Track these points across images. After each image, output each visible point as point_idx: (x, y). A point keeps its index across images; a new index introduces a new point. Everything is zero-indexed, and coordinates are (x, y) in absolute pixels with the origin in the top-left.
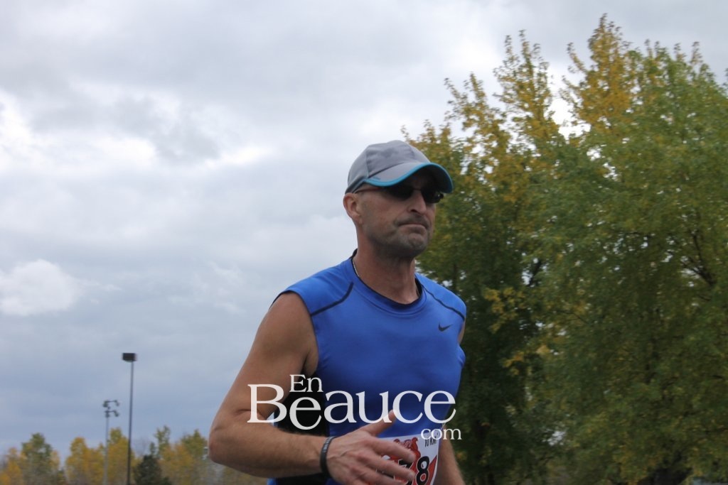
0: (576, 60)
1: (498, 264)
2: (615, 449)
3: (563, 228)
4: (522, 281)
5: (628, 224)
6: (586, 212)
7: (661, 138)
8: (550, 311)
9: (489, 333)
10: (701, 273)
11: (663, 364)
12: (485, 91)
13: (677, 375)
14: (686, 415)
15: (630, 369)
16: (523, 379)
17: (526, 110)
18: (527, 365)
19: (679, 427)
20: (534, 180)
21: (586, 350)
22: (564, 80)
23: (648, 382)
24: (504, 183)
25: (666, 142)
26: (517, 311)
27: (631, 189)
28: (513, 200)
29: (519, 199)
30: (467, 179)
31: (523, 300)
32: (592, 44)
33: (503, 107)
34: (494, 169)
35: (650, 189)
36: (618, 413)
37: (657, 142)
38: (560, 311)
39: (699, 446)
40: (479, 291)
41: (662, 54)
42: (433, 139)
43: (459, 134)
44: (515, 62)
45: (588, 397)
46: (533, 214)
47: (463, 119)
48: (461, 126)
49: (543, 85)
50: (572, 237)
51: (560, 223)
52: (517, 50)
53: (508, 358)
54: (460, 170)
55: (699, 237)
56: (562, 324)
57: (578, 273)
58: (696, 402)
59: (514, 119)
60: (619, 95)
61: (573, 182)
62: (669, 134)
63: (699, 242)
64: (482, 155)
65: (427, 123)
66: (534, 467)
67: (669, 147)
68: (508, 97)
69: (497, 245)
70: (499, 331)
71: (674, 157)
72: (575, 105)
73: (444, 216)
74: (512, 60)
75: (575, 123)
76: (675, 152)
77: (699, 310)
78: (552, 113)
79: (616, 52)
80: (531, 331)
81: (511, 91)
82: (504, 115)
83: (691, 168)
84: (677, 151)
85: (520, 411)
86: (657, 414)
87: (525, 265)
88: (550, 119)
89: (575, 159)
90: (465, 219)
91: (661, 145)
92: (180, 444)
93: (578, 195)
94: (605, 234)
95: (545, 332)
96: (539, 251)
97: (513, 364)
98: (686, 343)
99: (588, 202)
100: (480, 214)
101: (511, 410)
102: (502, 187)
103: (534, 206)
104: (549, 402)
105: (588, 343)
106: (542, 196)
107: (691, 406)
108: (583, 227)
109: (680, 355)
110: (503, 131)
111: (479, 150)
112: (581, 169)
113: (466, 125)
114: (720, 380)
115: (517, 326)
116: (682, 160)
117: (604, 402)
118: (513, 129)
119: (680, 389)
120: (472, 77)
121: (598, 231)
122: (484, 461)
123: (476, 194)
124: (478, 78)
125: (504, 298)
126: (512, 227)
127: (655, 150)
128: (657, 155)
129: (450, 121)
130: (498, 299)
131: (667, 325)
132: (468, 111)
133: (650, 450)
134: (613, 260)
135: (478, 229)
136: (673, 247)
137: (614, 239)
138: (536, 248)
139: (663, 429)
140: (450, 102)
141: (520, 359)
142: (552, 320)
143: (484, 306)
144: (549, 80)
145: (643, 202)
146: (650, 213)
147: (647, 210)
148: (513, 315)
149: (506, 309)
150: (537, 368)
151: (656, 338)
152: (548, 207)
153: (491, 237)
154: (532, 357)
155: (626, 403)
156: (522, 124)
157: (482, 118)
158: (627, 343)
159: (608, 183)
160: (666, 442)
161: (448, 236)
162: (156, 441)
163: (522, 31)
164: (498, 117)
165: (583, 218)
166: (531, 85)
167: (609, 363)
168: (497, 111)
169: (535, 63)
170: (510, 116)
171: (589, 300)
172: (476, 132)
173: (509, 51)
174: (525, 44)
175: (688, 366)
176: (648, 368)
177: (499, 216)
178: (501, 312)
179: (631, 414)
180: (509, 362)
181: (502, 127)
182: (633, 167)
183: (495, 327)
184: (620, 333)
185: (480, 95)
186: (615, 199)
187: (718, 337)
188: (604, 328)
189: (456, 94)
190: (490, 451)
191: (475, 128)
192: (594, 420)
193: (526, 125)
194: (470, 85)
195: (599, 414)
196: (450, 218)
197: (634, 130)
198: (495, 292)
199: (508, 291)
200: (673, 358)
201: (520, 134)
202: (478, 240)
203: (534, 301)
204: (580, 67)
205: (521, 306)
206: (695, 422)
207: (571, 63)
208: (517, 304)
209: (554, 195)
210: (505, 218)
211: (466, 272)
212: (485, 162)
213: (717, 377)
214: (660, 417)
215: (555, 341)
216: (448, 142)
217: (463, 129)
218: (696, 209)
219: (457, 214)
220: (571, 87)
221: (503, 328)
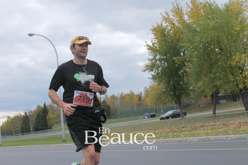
0: (188, 6)
1: (176, 52)
2: (205, 88)
3: (189, 42)
4: (181, 55)
5: (203, 40)
6: (194, 38)
7: (209, 21)
8: (188, 61)
9: (175, 67)
10: (220, 49)
11: (214, 70)
12: (169, 15)
13: (217, 72)
14: (219, 80)
15: (206, 71)
16: (183, 76)
17: (178, 18)
18: (184, 73)
19: (218, 83)
20: (182, 33)
21: (197, 68)
22: (186, 10)
23: (211, 74)
24: (175, 34)
25: (210, 22)
26: (181, 61)
27: (203, 33)
28: (178, 38)
29: (179, 37)
30: (167, 34)
31: (182, 59)
32: (191, 2)
33: (173, 18)
34: (173, 31)
35: (207, 32)
36: (205, 81)
37: (208, 22)
38: (190, 61)
39: (223, 86)
40: (172, 58)
41: (207, 2)
42: (159, 26)
43: (164, 24)
44: (175, 8)
45: (198, 78)
46: (182, 40)
47: (165, 21)
48: (165, 23)
49: (182, 12)
50: (192, 44)
51: (189, 41)
52: (175, 5)
53: (180, 72)
54: (166, 32)
55: (219, 41)
56: (191, 63)
57: (193, 52)
58: (222, 77)
59: (176, 20)
60: (199, 12)
61: (191, 32)
62: (210, 20)
63: (219, 43)
64: (170, 29)
65: (157, 23)
66: (188, 94)
67: (211, 22)
68: (174, 15)
69: (175, 48)
70: (178, 66)
71: (212, 24)
72: (189, 16)
73: (163, 43)
74: (174, 7)
75: (189, 20)
76: (212, 23)
77: (220, 57)
78: (184, 18)
79: (197, 3)
80: (184, 65)
81: (175, 14)
82: (174, 19)
83: (216, 26)
84: (213, 23)
85: (183, 83)
86: (213, 80)
87: (181, 51)
88: (184, 19)
89: (191, 27)
90: (168, 43)
91: (209, 22)
92: (110, 97)
93: (192, 35)
94: (198, 43)
95: (187, 65)
96: (184, 48)
97: (181, 73)
98: (218, 64)
99: (194, 36)
100: (171, 41)
101: (181, 83)
102: (175, 35)
103: (182, 38)
104: (190, 80)
105: (197, 67)
106: (184, 36)
107: (220, 78)
108: (194, 42)
109: (217, 67)
110: (174, 23)
111: (169, 28)
112: (192, 29)
113: (166, 23)
114: (226, 72)
115: (181, 64)
116: (214, 25)
117: (202, 79)
118: (176, 22)
119: (218, 75)
120: (166, 12)
121: (197, 42)
122: (177, 94)
123: (169, 37)
124: (167, 12)
125: (178, 59)
126: (178, 43)
127: (208, 24)
128: (208, 25)
129: (162, 22)
130: (177, 59)
131: (214, 61)
132: (166, 19)
133: (212, 88)
134: (200, 48)
135: (171, 45)
136: (214, 44)
137: (201, 44)
138: (184, 47)
139: (215, 83)
140: (162, 18)
141: (183, 72)
142: (188, 63)
143: (174, 61)
144: (183, 11)
145: (206, 35)
146: (208, 37)
147: (207, 37)
148: (180, 62)
149: (178, 61)
150: (186, 73)
151: (212, 64)
152: (185, 38)
153: (174, 46)
154: (185, 71)
155: (206, 79)
156: (178, 21)
157: (169, 21)
158: (205, 66)
159: (198, 32)
160: (216, 86)
161: (164, 47)
162: (105, 97)
163: (176, 1)
164: (172, 20)
165: (193, 40)
166: (179, 12)
167: (202, 70)
168: (172, 19)
169: (179, 7)
170: (175, 20)
171: (196, 58)
172: (168, 24)
173: (173, 5)
174: (177, 4)
175: (219, 69)
176: (210, 71)
177: (175, 41)
178: (177, 62)
179: (208, 81)
180: (180, 73)
181: (174, 22)
182: (203, 28)
183: (177, 65)
184: (204, 64)
185: (168, 16)
186: (200, 35)
187: (225, 62)
188: (200, 63)
189: (163, 16)
190: (178, 92)
191: (168, 23)
192: (200, 83)
193: (179, 21)
194: (166, 14)
195: (201, 82)
196: (164, 43)
197: (203, 20)
198: (176, 58)
199: (178, 57)
200: (216, 68)
201: (178, 23)
202: (171, 47)
203: (184, 59)
204: (189, 7)
205: (182, 60)
206: (222, 81)
207: (187, 7)
208: (181, 60)
209: (187, 36)
210: (176, 42)
211: (169, 54)
212: (171, 30)
213: (225, 71)
214: (214, 81)
215: (190, 67)
216: (162, 26)
217: (165, 24)
218: (218, 35)
219: (166, 42)
220: (188, 12)
221: (178, 65)
